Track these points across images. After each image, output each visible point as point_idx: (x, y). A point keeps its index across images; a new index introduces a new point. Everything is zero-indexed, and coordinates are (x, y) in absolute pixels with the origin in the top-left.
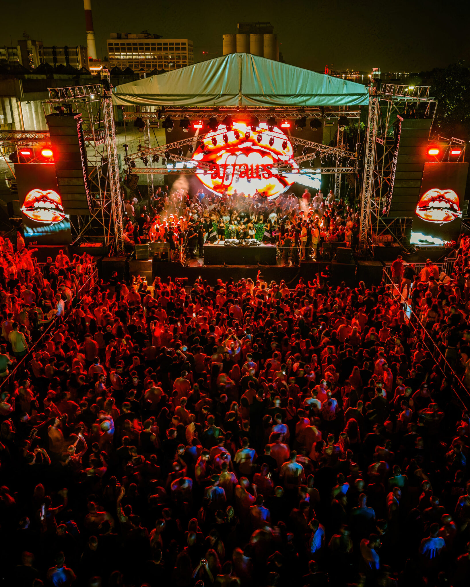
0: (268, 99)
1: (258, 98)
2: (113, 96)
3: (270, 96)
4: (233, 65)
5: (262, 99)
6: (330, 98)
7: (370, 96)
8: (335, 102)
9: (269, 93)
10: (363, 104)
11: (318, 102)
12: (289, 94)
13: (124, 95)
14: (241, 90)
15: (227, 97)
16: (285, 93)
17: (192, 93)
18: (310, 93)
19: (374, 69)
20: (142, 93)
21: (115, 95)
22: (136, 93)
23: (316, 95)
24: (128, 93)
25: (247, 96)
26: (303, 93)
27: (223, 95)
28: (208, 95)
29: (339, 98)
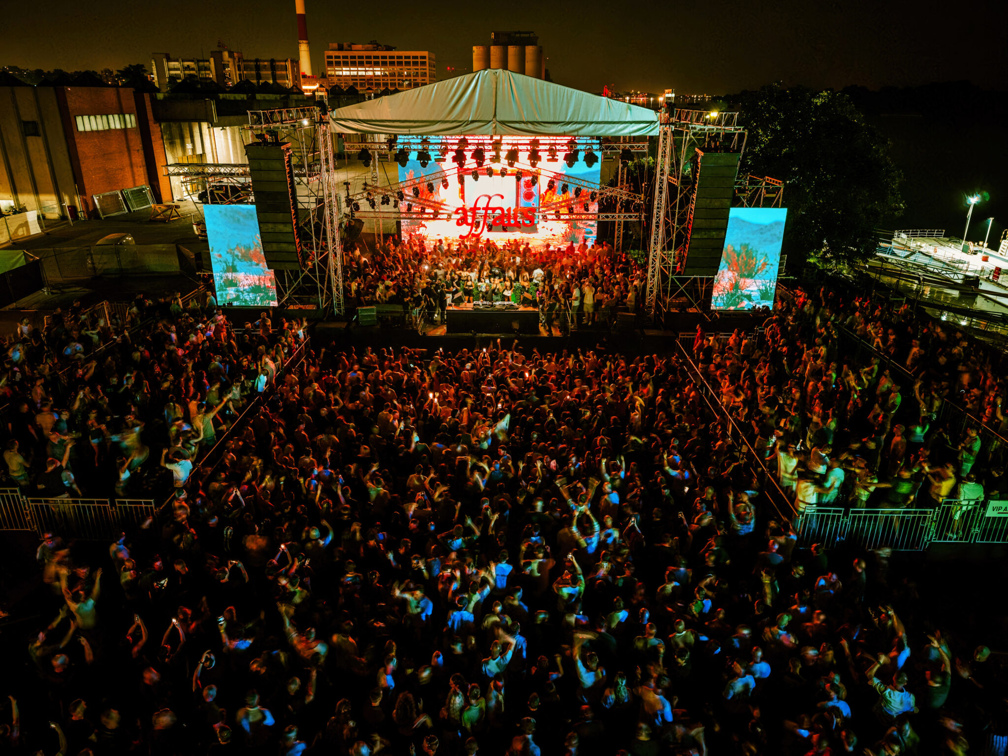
0: (530, 127)
1: (517, 126)
2: (331, 121)
3: (532, 123)
4: (486, 84)
5: (523, 126)
6: (610, 126)
7: (661, 124)
8: (616, 132)
9: (531, 120)
10: (651, 134)
11: (595, 131)
12: (557, 120)
13: (345, 120)
14: (495, 115)
15: (477, 124)
16: (552, 120)
17: (432, 119)
18: (584, 120)
19: (667, 91)
20: (369, 118)
21: (334, 120)
22: (361, 118)
23: (592, 123)
24: (350, 117)
25: (503, 123)
26: (575, 120)
27: (472, 122)
28: (453, 122)
29: (621, 126)
